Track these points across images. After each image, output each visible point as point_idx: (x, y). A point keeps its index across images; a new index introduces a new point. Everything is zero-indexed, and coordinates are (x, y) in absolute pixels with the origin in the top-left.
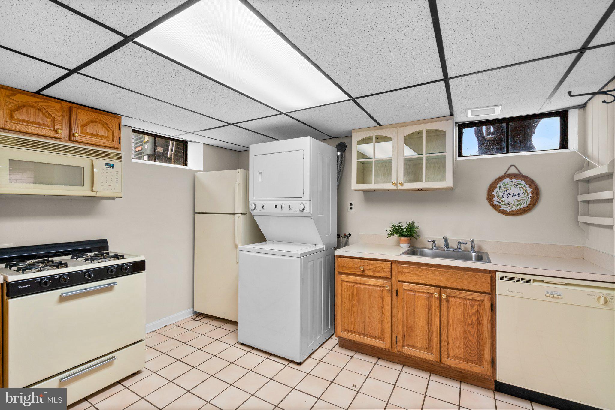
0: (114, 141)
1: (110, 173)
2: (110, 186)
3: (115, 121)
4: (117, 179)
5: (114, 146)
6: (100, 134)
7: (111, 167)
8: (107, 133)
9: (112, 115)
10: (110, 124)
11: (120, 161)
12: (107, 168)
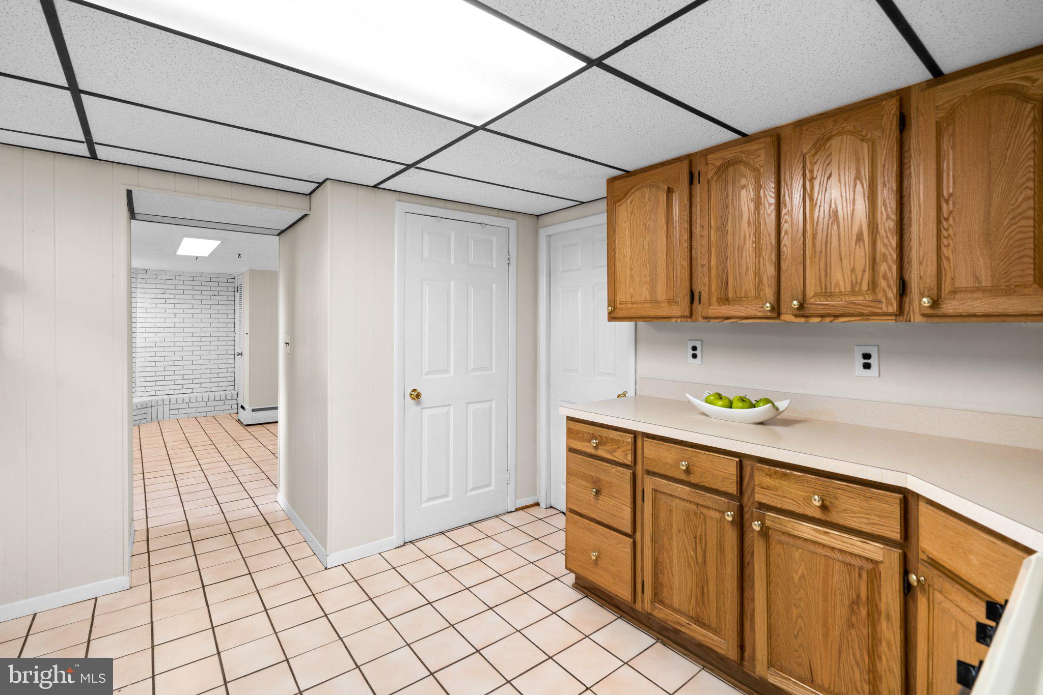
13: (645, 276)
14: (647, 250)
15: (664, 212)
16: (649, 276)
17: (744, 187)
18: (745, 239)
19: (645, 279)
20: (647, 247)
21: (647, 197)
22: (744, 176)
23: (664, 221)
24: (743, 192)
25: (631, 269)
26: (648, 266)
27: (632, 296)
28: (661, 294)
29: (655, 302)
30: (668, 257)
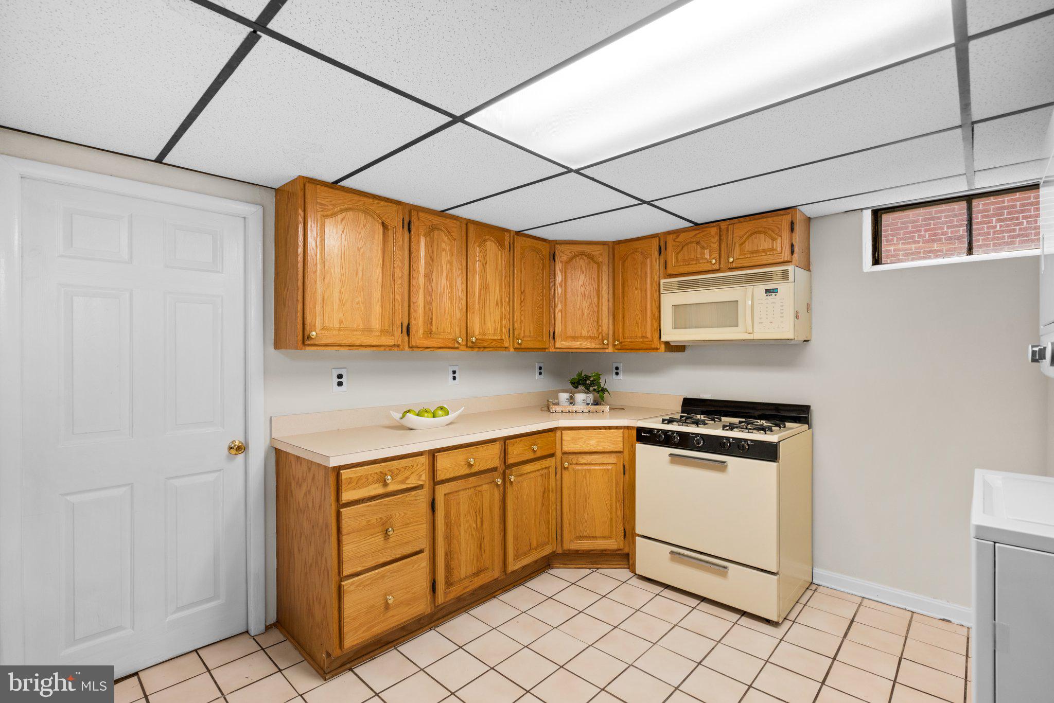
0: (783, 253)
1: (772, 303)
2: (771, 322)
3: (783, 221)
4: (782, 311)
5: (782, 260)
6: (761, 248)
7: (773, 294)
8: (773, 243)
9: (782, 212)
10: (776, 228)
11: (788, 281)
12: (767, 297)
13: (358, 303)
14: (361, 276)
15: (380, 244)
16: (363, 303)
17: (444, 250)
18: (444, 288)
19: (358, 306)
20: (361, 273)
21: (362, 223)
22: (444, 242)
23: (380, 253)
24: (444, 253)
25: (340, 292)
26: (362, 293)
27: (341, 322)
28: (376, 322)
29: (368, 330)
30: (383, 288)
